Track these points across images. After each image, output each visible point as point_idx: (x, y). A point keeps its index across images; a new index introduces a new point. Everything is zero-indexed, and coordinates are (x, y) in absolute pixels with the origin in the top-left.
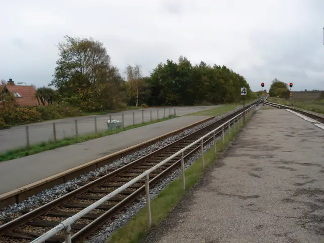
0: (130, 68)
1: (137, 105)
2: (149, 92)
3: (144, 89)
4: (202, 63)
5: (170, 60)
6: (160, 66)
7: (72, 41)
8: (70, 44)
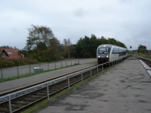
0: (65, 40)
1: (69, 58)
2: (75, 51)
3: (73, 50)
4: (102, 37)
5: (86, 36)
6: (81, 39)
7: (35, 27)
8: (34, 29)
